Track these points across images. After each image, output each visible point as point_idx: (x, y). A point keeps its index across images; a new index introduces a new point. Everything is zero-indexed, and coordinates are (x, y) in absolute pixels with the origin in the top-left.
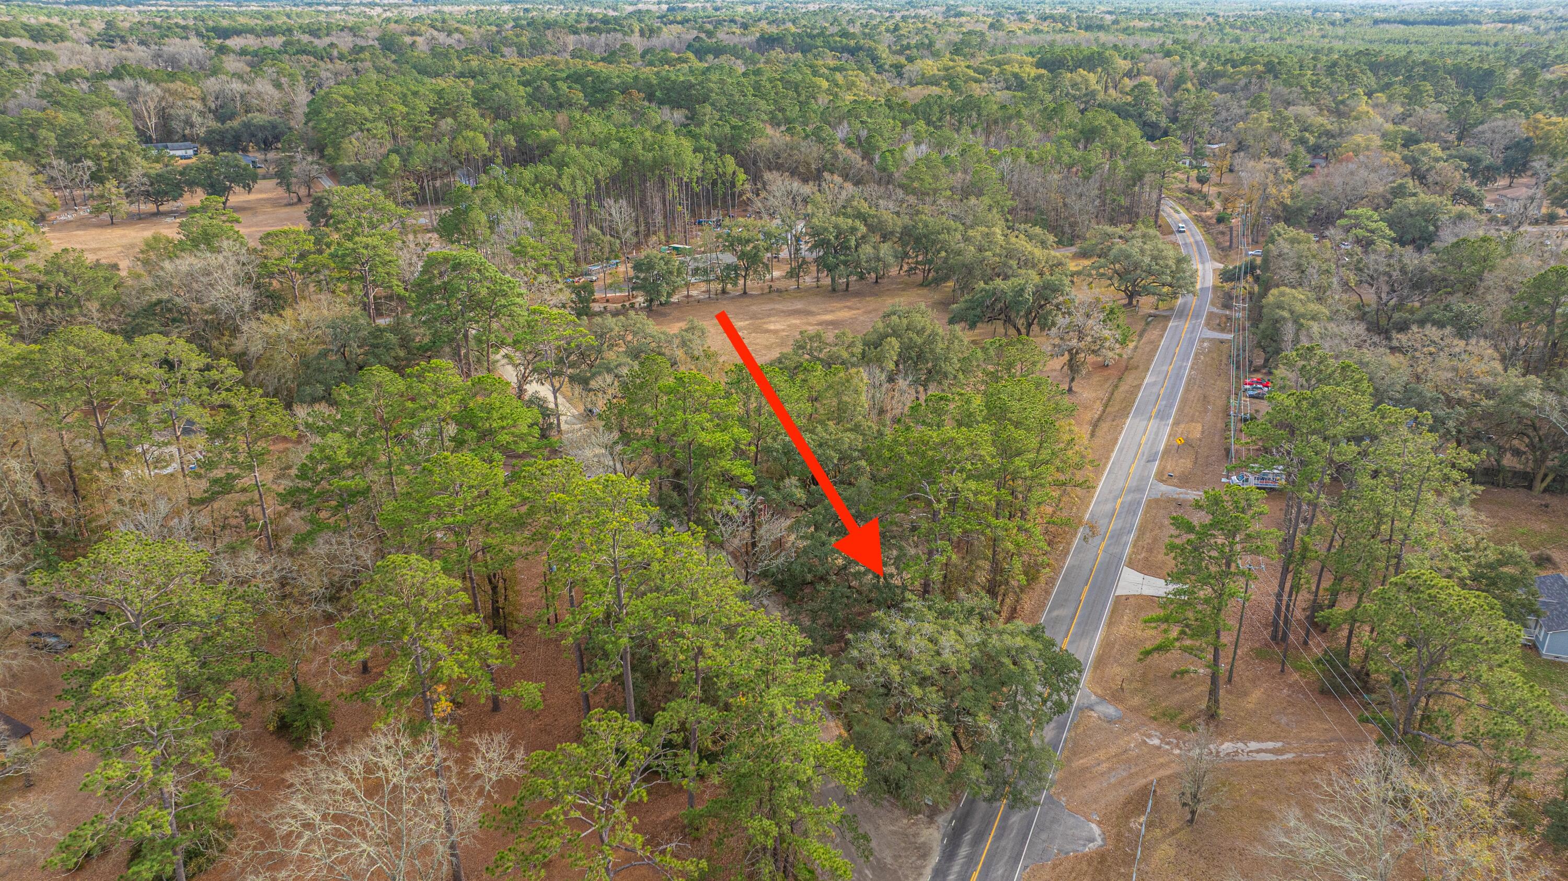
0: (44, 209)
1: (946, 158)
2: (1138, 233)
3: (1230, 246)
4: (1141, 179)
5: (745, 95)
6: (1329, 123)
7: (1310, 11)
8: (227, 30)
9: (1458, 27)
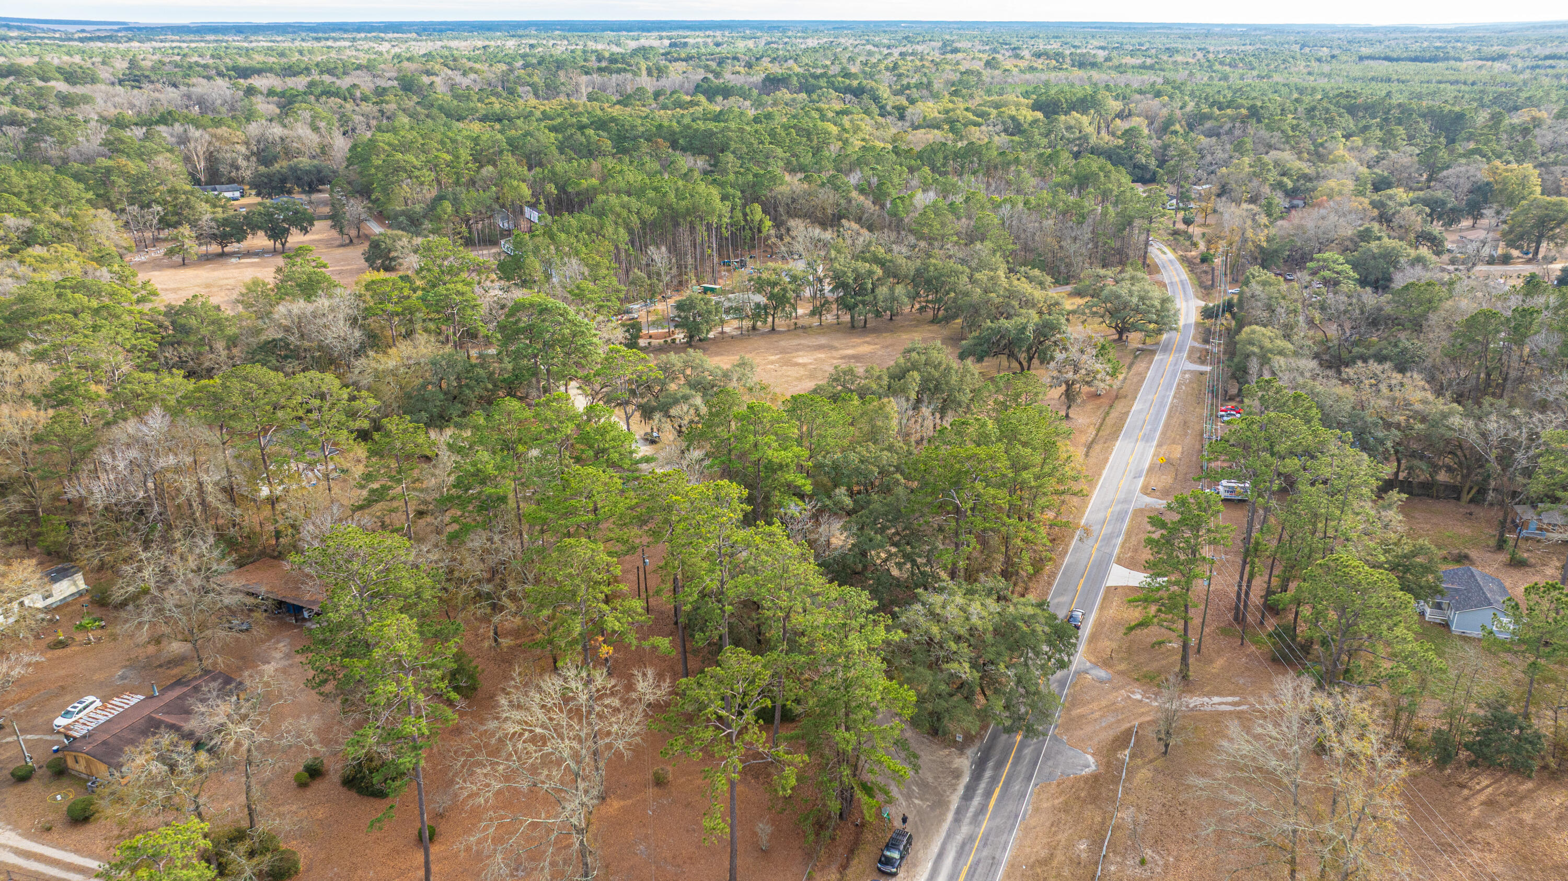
0: (122, 250)
1: (951, 204)
2: (1127, 275)
3: (1212, 285)
4: (1130, 224)
5: (762, 143)
6: (1306, 168)
7: (1298, 46)
8: (247, 69)
9: (1440, 64)
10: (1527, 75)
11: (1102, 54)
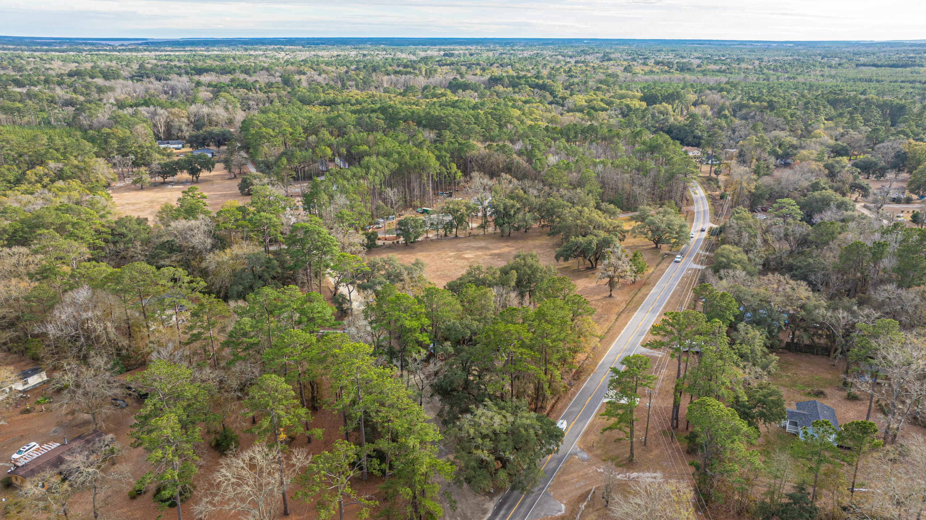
0: (110, 180)
1: (568, 164)
2: (662, 210)
3: (720, 214)
4: (673, 177)
6: (795, 141)
7: (821, 57)
8: (201, 69)
9: (908, 69)
11: (697, 62)
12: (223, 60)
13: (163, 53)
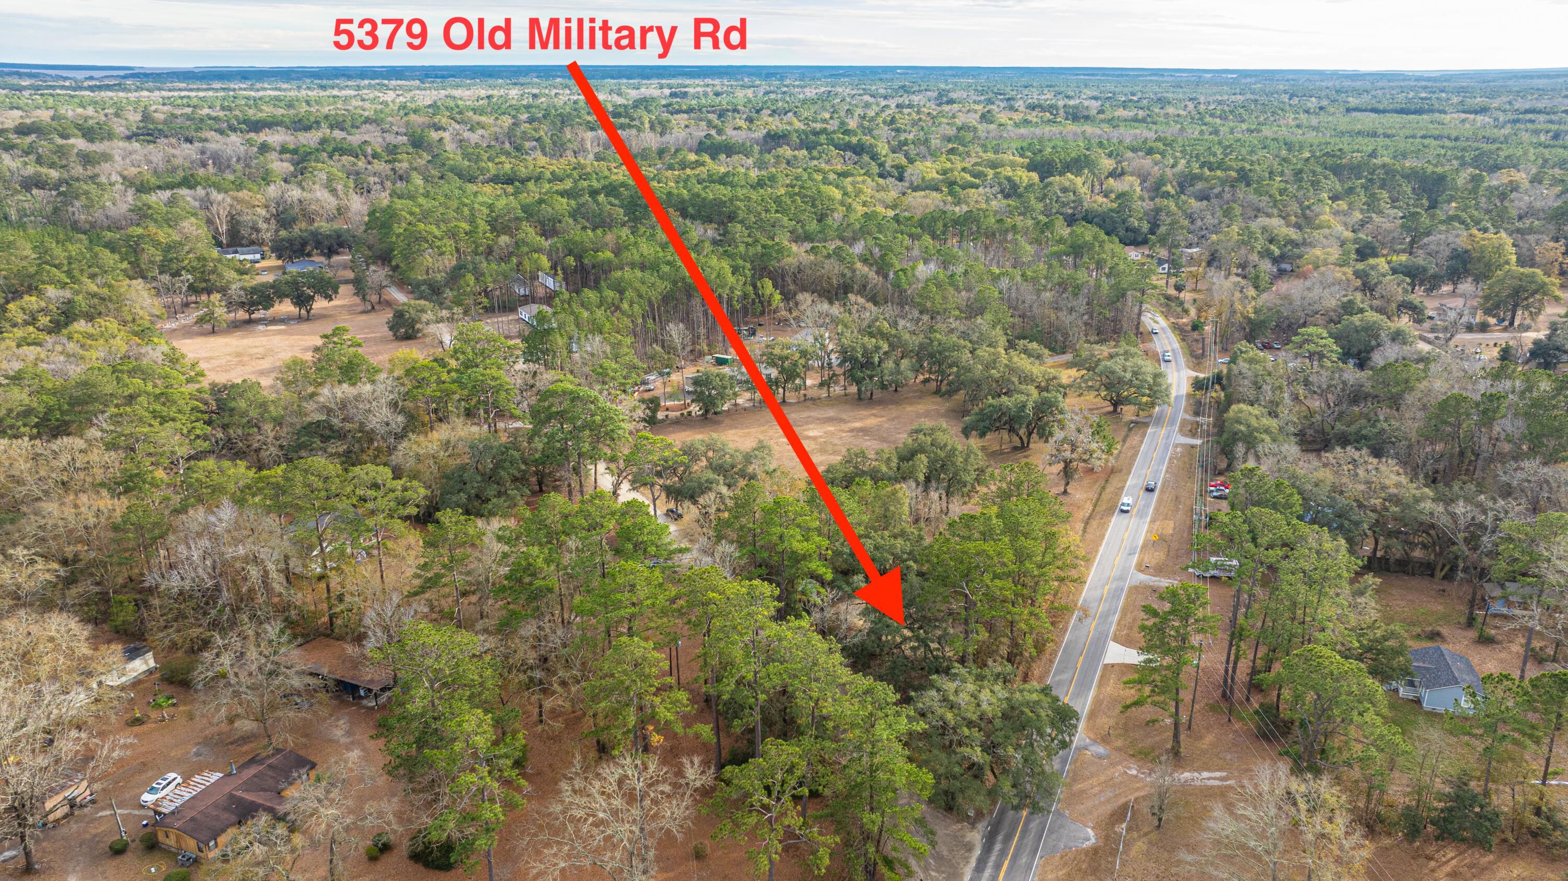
0: (155, 319)
1: (951, 276)
2: (1120, 350)
3: (1203, 355)
4: (1124, 295)
5: (767, 211)
6: (1293, 234)
7: (1287, 96)
8: (257, 122)
9: (1425, 117)
10: (1507, 131)
11: (1095, 104)
12: (290, 106)
13: (176, 94)
